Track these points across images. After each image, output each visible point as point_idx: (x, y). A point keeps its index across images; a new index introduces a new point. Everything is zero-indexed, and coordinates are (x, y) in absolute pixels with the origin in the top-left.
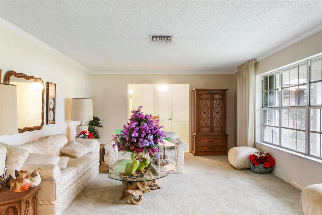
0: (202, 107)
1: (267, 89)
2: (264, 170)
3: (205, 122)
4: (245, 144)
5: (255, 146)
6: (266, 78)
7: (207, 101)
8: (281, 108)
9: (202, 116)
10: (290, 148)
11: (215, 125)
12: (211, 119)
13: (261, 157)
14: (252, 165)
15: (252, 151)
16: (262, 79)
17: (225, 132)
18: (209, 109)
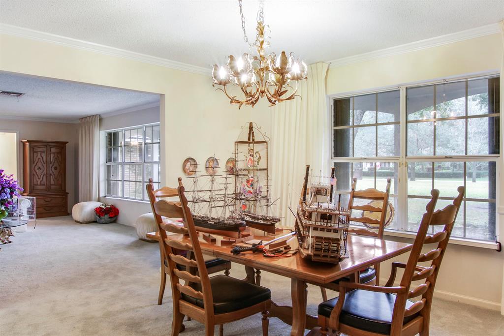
0: (36, 162)
1: (111, 145)
2: (109, 219)
3: (39, 179)
4: (90, 199)
5: (99, 200)
6: (110, 134)
7: (43, 155)
8: (124, 163)
9: (36, 173)
10: (131, 197)
11: (52, 182)
12: (47, 175)
13: (106, 208)
14: (97, 217)
15: (98, 204)
16: (106, 135)
17: (65, 190)
18: (44, 163)
